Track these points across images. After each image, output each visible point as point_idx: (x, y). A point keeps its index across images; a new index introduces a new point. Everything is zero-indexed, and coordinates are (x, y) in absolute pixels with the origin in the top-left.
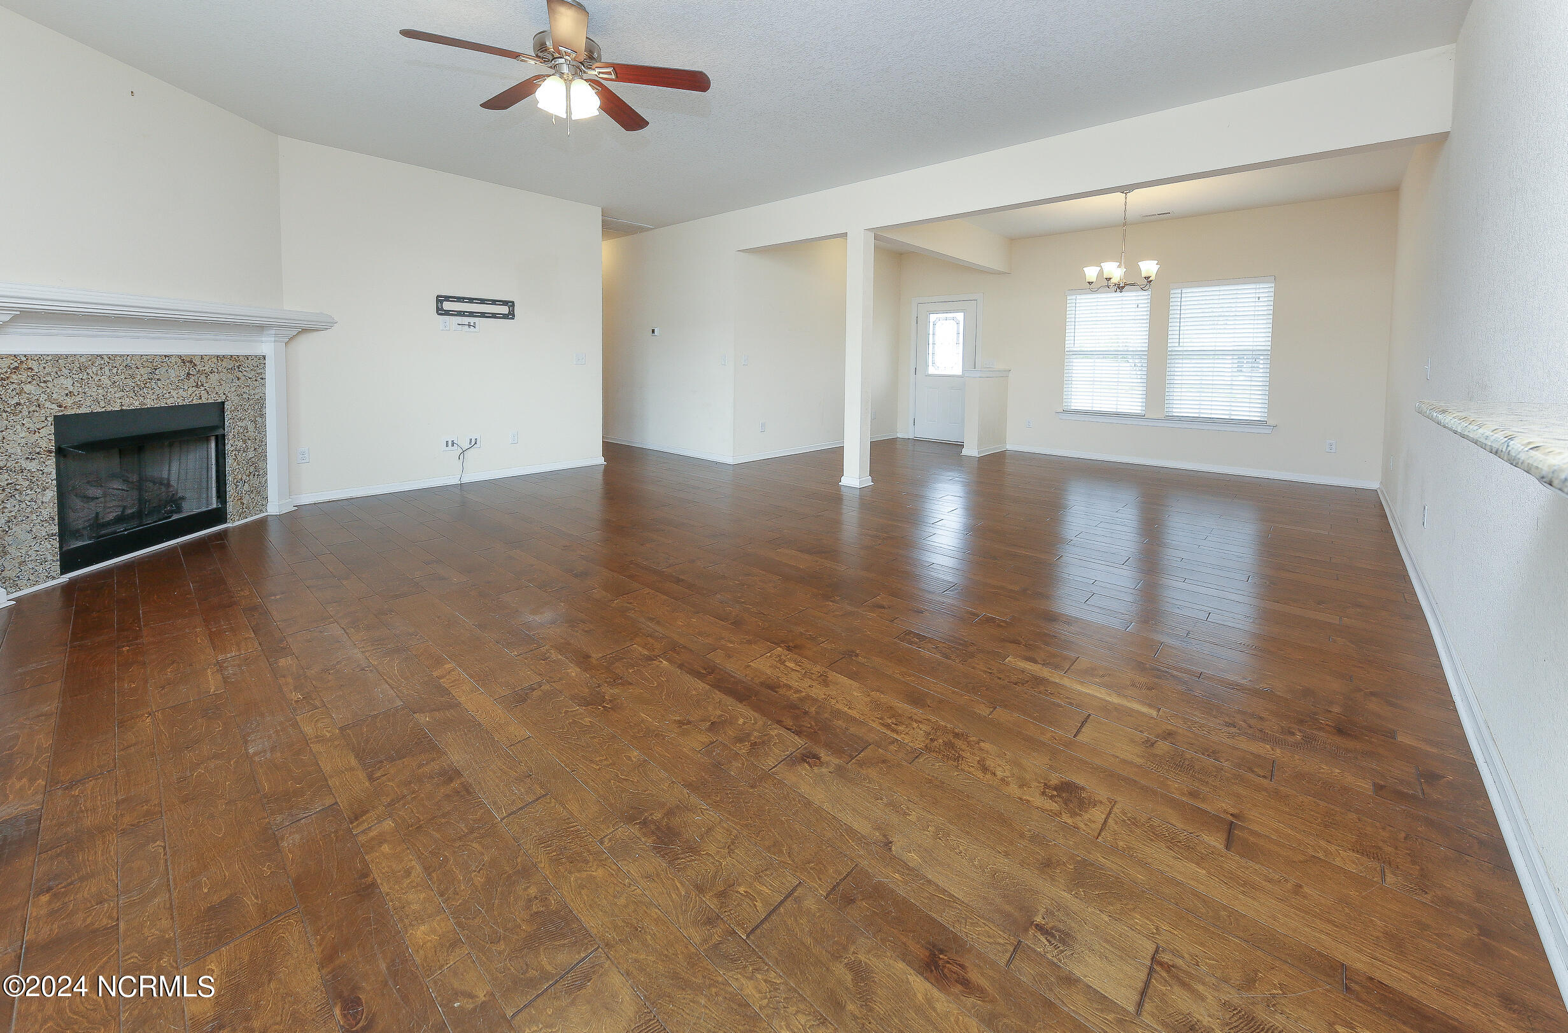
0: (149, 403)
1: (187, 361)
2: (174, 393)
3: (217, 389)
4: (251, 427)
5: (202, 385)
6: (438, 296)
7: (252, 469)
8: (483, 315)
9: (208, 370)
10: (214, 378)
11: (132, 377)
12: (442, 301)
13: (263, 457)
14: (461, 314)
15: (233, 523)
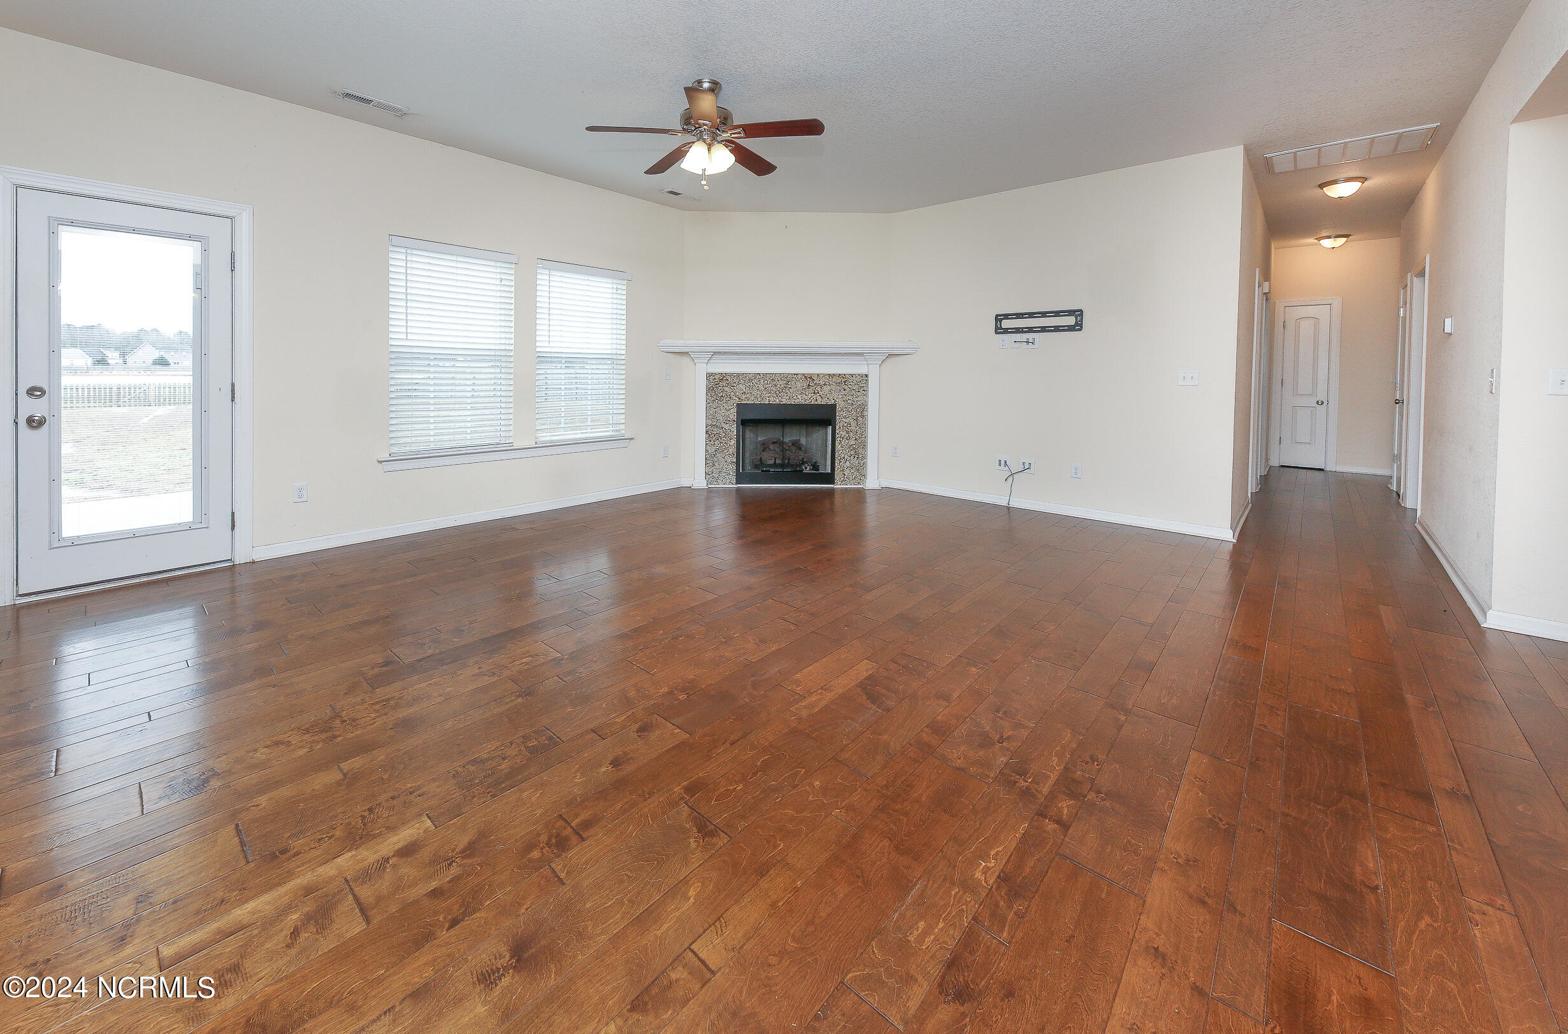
0: (784, 401)
1: (809, 377)
2: (799, 396)
3: (828, 396)
4: (853, 423)
5: (818, 393)
6: (997, 316)
7: (853, 453)
8: (1044, 329)
9: (822, 383)
10: (826, 389)
11: (775, 386)
12: (1001, 321)
13: (864, 446)
14: (1018, 330)
15: (838, 486)
